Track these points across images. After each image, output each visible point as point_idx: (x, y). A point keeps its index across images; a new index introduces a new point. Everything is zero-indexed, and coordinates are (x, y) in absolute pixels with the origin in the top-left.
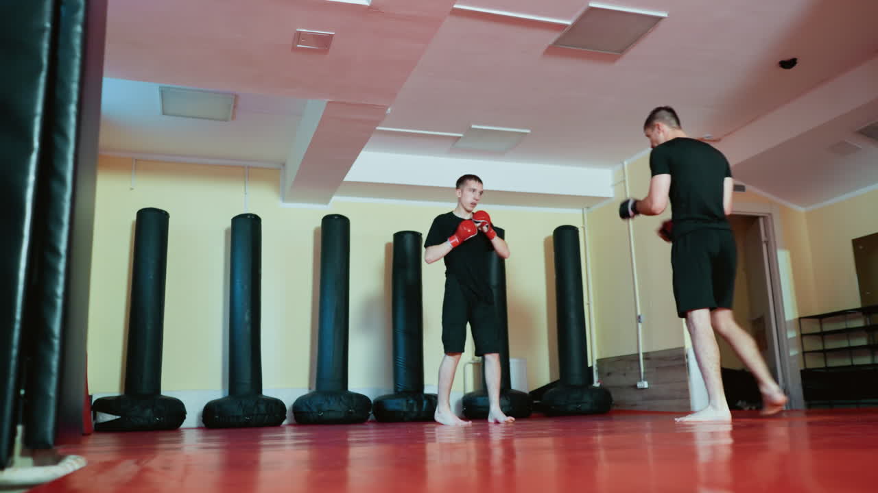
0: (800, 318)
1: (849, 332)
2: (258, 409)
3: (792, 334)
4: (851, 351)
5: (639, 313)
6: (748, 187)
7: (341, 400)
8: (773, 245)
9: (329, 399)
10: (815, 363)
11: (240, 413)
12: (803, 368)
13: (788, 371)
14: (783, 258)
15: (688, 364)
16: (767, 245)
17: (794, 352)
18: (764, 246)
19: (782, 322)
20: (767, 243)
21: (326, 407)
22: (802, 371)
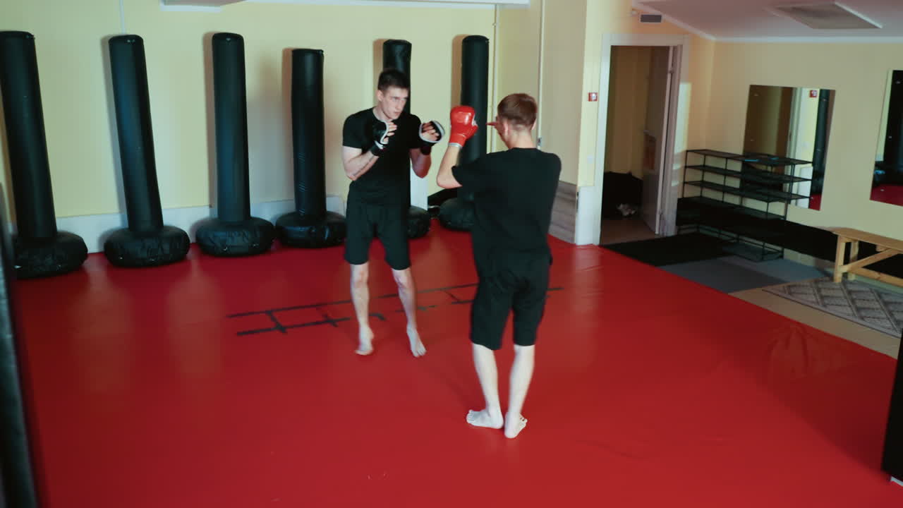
0: (687, 151)
1: (727, 173)
2: (162, 249)
3: (677, 166)
4: (726, 190)
5: (539, 137)
6: (665, 17)
7: (244, 234)
8: (677, 78)
9: (233, 234)
10: (692, 192)
11: (144, 255)
12: (680, 197)
13: (666, 208)
14: (684, 90)
15: (577, 201)
16: (672, 74)
17: (675, 183)
18: (669, 76)
19: (671, 153)
20: (672, 73)
21: (229, 242)
22: (679, 200)
